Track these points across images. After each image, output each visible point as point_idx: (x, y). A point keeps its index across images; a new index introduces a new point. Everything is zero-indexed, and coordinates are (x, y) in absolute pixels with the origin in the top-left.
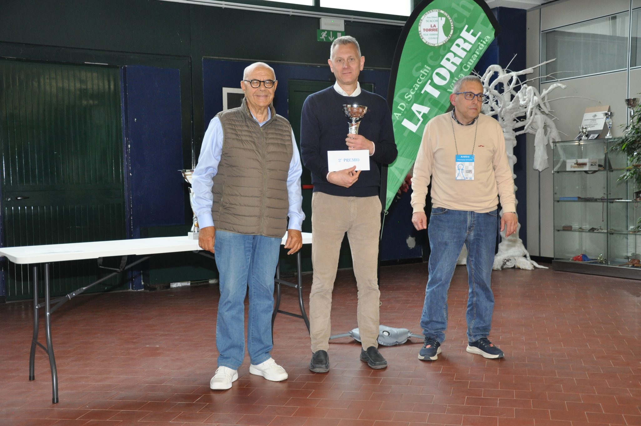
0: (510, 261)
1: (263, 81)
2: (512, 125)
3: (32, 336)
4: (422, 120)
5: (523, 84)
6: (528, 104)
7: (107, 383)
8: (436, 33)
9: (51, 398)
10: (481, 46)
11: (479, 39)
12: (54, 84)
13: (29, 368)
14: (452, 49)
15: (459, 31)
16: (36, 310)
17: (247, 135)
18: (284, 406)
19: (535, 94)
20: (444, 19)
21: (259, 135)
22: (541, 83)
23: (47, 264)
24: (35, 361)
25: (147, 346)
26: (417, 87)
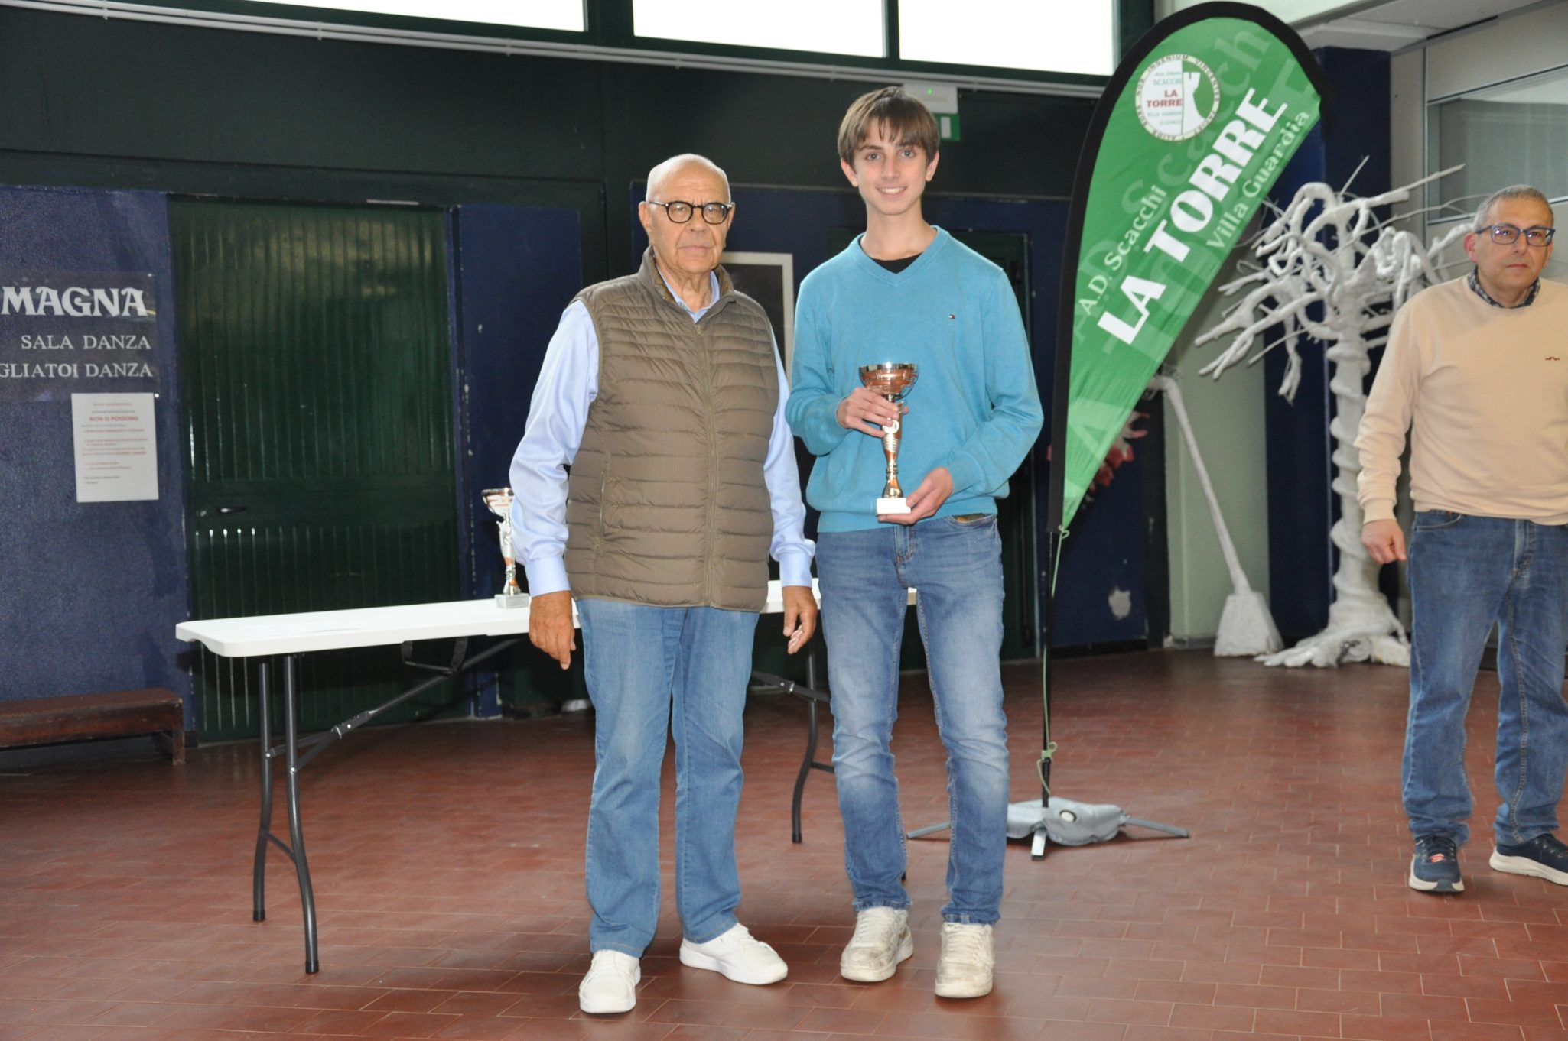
0: (1359, 647)
1: (700, 204)
2: (1359, 325)
3: (258, 821)
4: (1146, 314)
5: (1384, 228)
6: (1398, 274)
7: (424, 928)
8: (1178, 109)
9: (302, 960)
10: (1287, 138)
11: (1282, 121)
12: (299, 251)
13: (251, 894)
14: (1217, 146)
15: (1232, 104)
16: (267, 761)
17: (661, 346)
18: (830, 984)
19: (1413, 251)
20: (1196, 76)
21: (691, 345)
22: (1427, 222)
23: (289, 658)
24: (267, 877)
25: (513, 845)
26: (1133, 237)
